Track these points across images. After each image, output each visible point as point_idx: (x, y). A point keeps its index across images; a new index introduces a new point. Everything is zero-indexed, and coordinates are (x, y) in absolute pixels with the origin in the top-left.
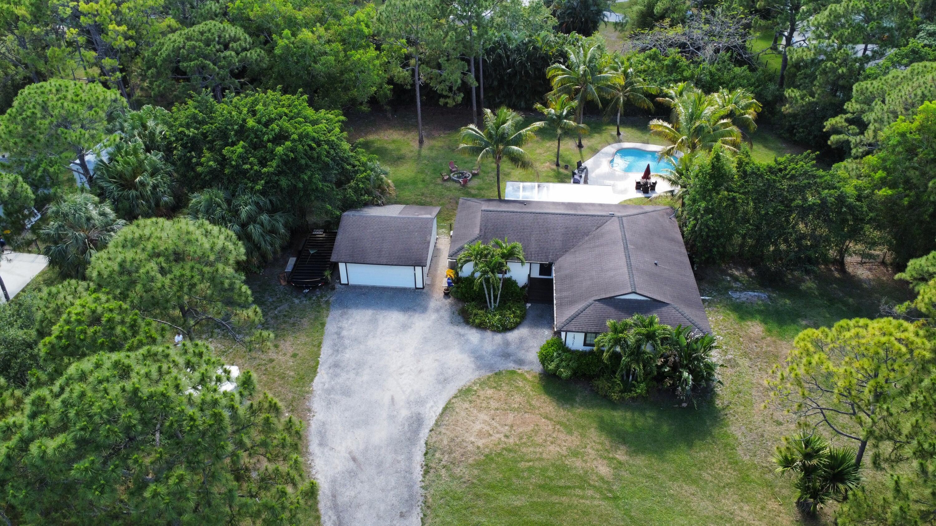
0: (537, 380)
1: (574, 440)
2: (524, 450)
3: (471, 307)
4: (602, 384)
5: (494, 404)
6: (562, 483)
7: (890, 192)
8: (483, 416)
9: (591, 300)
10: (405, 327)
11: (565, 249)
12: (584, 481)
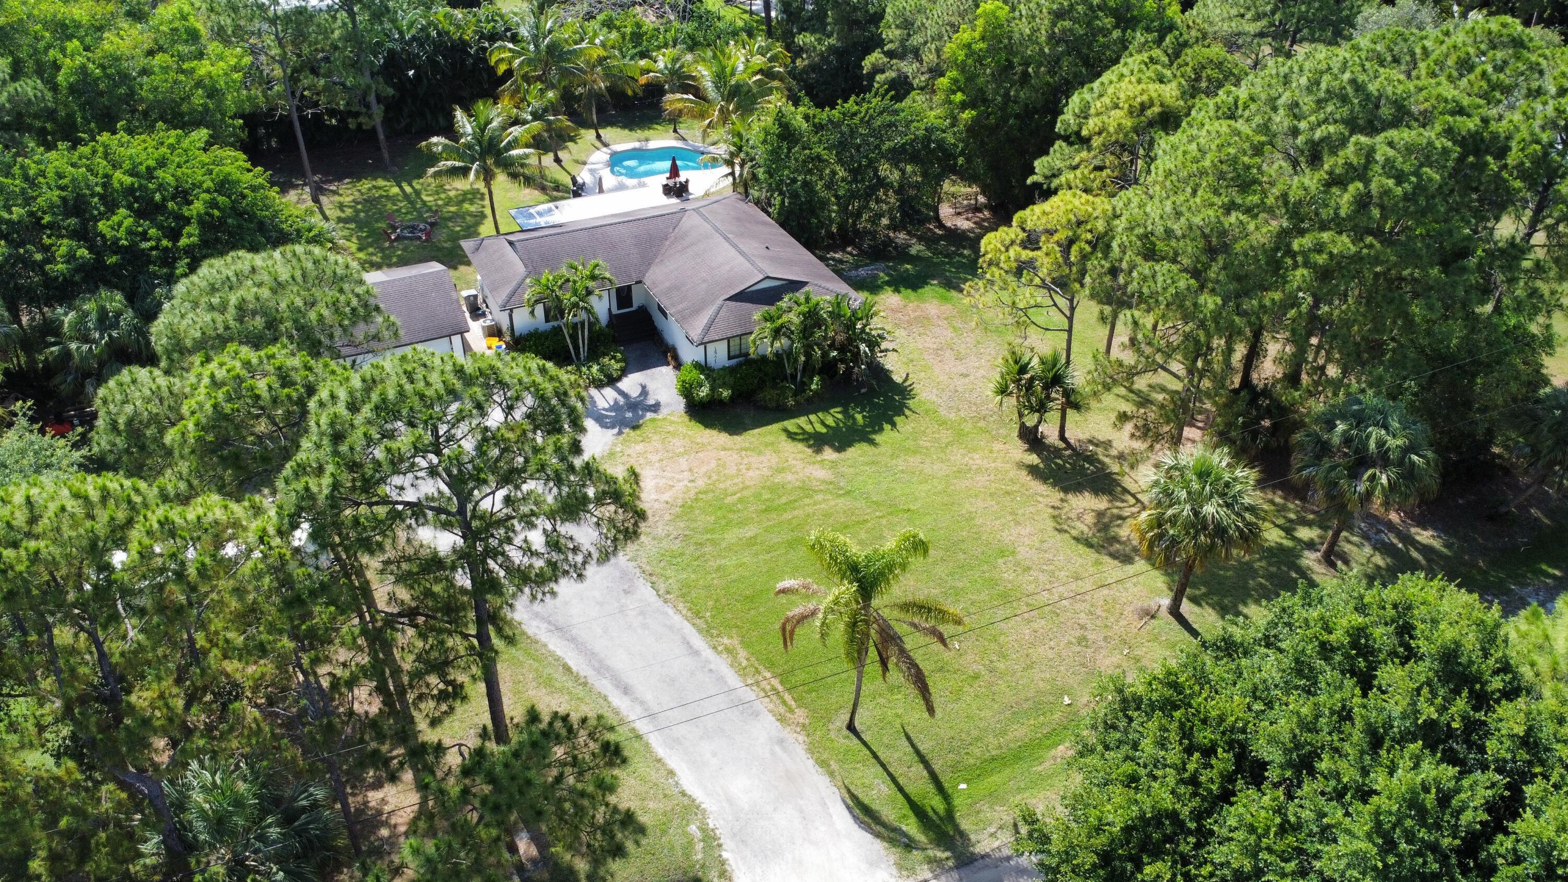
0: (686, 418)
1: (769, 459)
2: (722, 486)
4: (768, 395)
5: (654, 458)
6: (784, 500)
7: (974, 113)
9: (719, 302)
11: (647, 263)
12: (806, 490)
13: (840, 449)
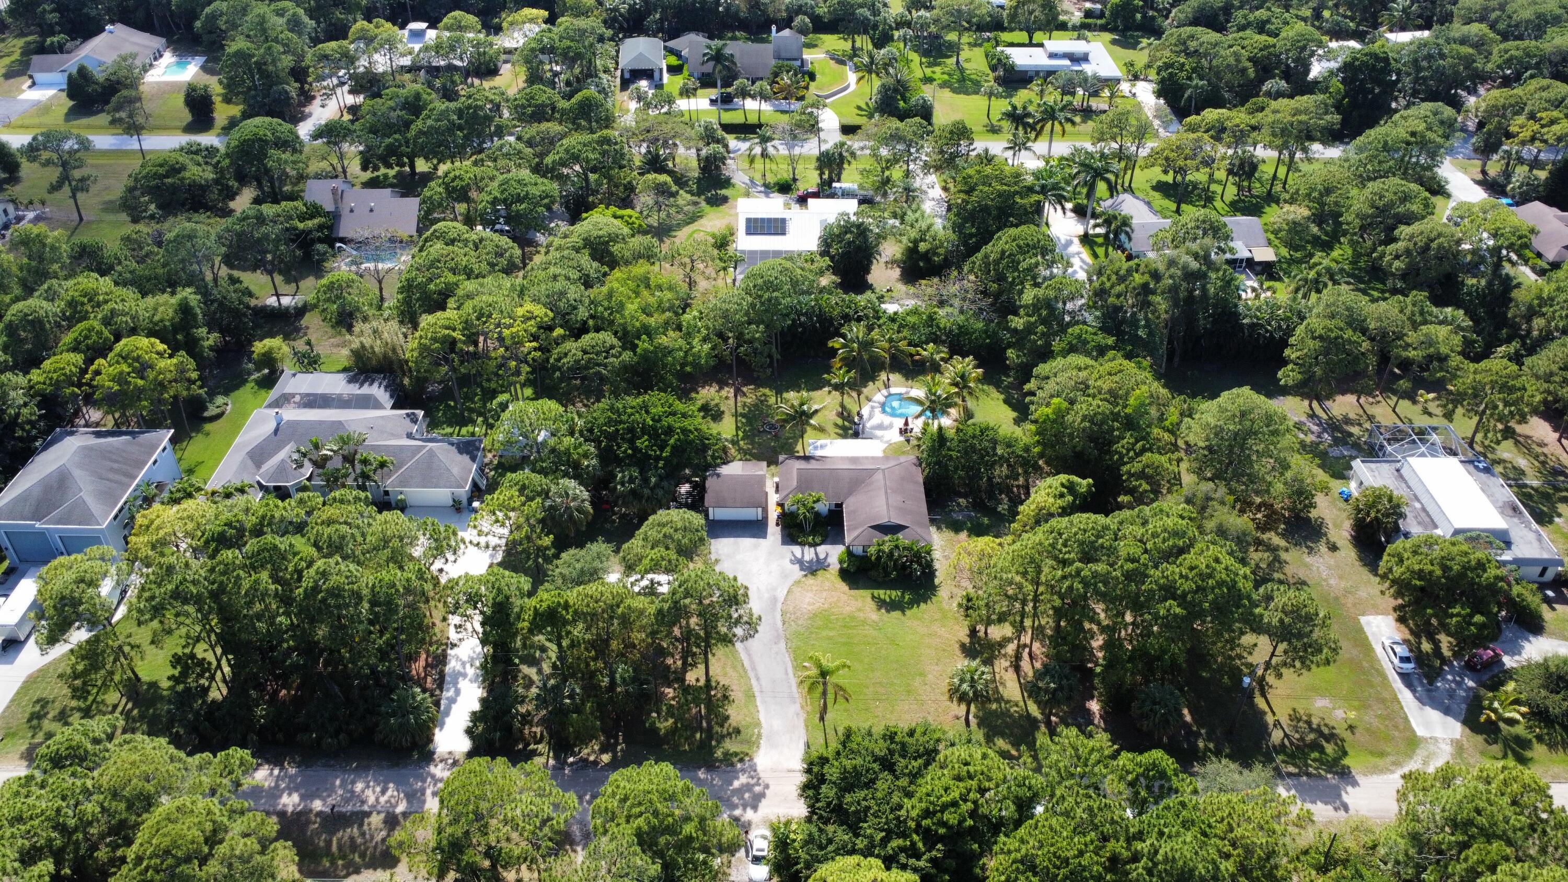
0: (837, 575)
1: (859, 604)
2: (833, 610)
3: (794, 531)
4: (873, 573)
5: (812, 588)
6: (853, 624)
8: (810, 594)
9: (867, 526)
10: (756, 547)
11: (850, 493)
12: (864, 622)
13: (888, 611)
